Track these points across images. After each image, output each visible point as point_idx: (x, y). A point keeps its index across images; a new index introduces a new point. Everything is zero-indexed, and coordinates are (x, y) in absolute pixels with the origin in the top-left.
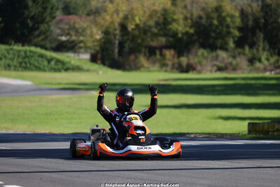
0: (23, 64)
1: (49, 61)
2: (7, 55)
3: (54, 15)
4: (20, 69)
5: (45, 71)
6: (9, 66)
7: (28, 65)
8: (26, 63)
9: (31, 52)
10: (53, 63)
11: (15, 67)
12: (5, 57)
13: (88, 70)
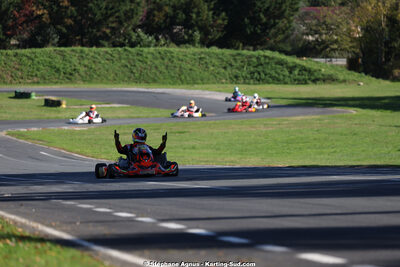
0: (256, 74)
1: (291, 69)
2: (233, 63)
3: (296, 6)
4: (252, 81)
5: (286, 83)
6: (236, 77)
7: (263, 76)
8: (259, 74)
9: (265, 57)
10: (296, 72)
11: (245, 78)
12: (231, 65)
13: (344, 81)
